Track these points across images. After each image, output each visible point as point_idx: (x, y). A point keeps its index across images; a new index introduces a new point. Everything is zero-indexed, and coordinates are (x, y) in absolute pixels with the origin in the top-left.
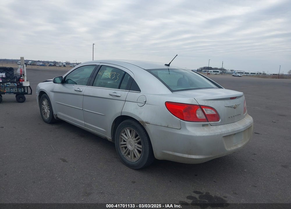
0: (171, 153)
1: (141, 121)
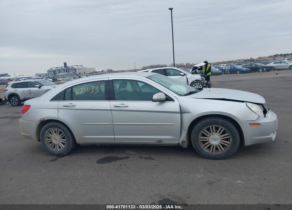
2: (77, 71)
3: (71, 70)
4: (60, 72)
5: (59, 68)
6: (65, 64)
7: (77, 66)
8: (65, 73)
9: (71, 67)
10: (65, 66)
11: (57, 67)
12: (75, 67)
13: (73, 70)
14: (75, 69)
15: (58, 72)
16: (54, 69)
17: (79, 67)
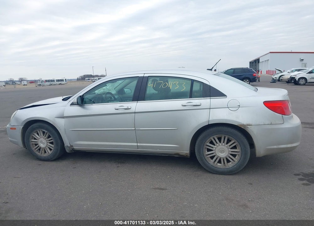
0: (275, 147)
1: (241, 125)
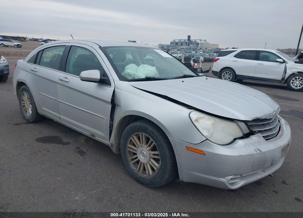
2: (200, 45)
3: (194, 44)
4: (182, 45)
5: (182, 41)
6: (189, 37)
7: (201, 40)
8: (186, 47)
9: (194, 41)
10: (188, 39)
11: (180, 40)
12: (198, 41)
13: (196, 44)
14: (198, 44)
15: (180, 45)
16: (177, 41)
17: (202, 42)
